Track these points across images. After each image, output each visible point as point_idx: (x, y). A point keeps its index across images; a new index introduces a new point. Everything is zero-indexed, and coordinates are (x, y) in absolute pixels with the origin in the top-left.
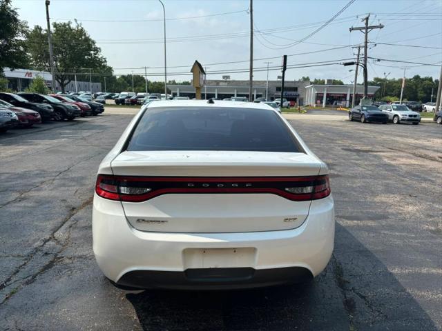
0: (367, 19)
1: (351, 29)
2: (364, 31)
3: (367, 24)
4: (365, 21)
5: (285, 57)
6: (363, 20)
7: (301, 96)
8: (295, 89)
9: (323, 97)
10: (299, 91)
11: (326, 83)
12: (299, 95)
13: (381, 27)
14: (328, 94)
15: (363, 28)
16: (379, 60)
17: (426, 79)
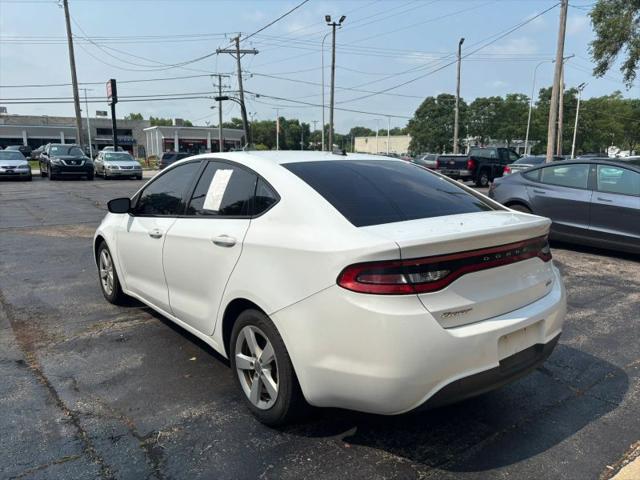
0: (237, 39)
1: (219, 51)
2: (235, 55)
3: (238, 46)
4: (235, 42)
5: (113, 83)
6: (232, 41)
7: (139, 143)
8: (128, 132)
9: (173, 144)
10: (135, 135)
11: (174, 124)
12: (135, 141)
13: (256, 52)
14: (180, 140)
15: (233, 51)
16: (258, 96)
17: (292, 122)
